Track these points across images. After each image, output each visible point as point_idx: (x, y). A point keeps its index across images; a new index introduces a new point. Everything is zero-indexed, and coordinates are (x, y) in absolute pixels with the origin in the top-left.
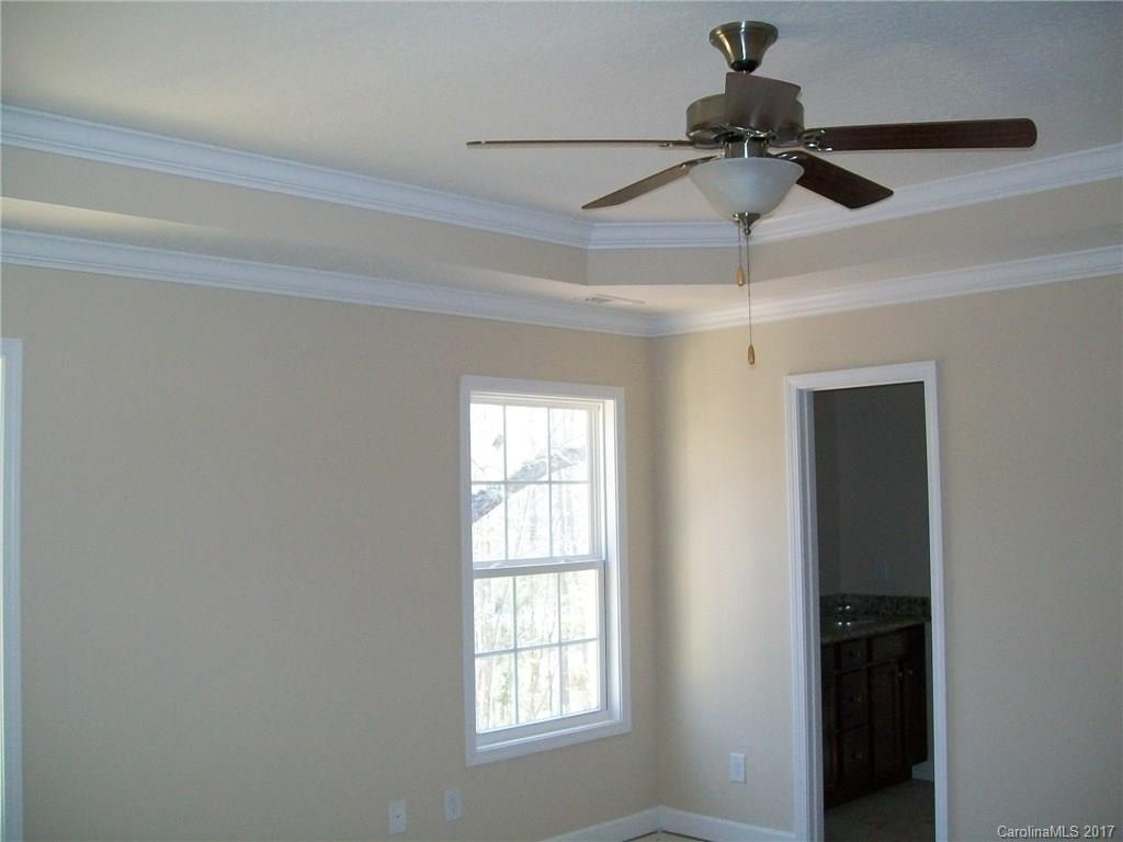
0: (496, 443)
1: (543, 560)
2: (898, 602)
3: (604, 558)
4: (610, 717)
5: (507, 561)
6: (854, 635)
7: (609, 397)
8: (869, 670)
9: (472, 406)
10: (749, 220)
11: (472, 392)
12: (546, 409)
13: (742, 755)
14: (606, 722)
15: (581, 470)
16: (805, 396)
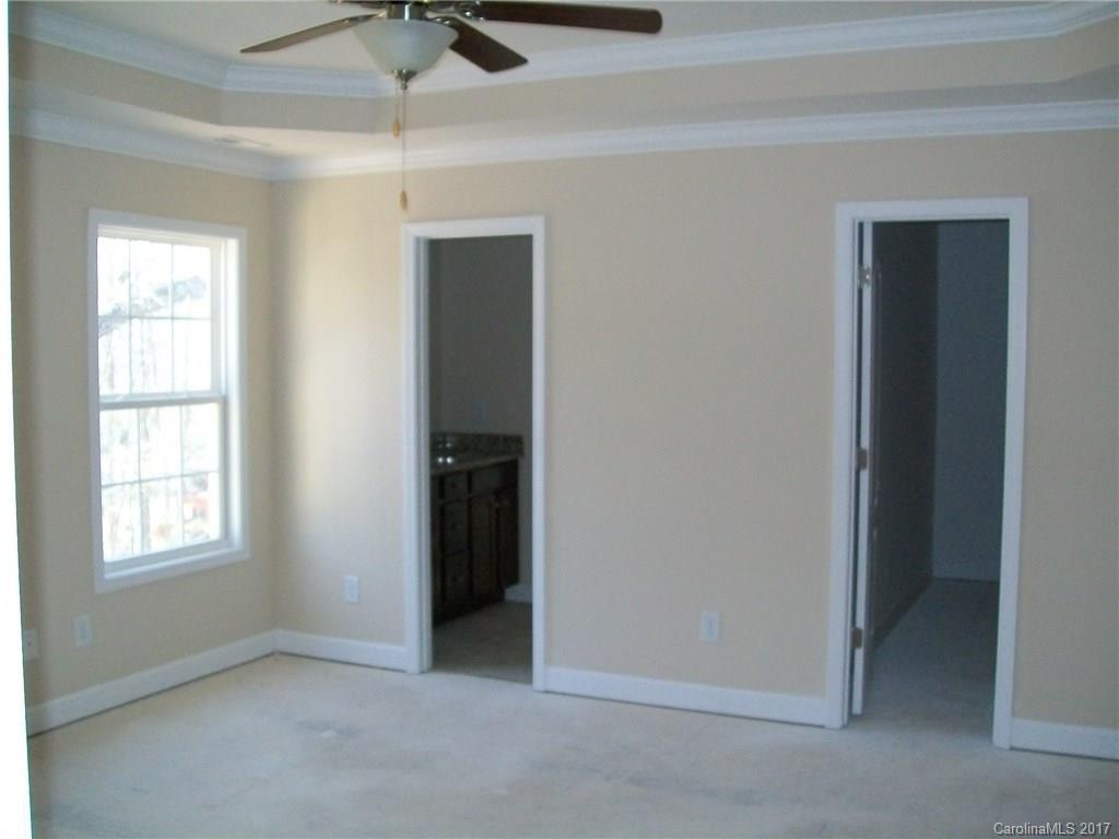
0: (122, 279)
1: (166, 394)
2: (494, 440)
3: (223, 392)
4: (230, 545)
5: (132, 395)
6: (457, 468)
7: (231, 235)
8: (469, 500)
9: (100, 240)
10: (407, 76)
11: (100, 226)
12: (170, 245)
13: (356, 579)
14: (225, 551)
15: (202, 307)
16: (422, 244)
